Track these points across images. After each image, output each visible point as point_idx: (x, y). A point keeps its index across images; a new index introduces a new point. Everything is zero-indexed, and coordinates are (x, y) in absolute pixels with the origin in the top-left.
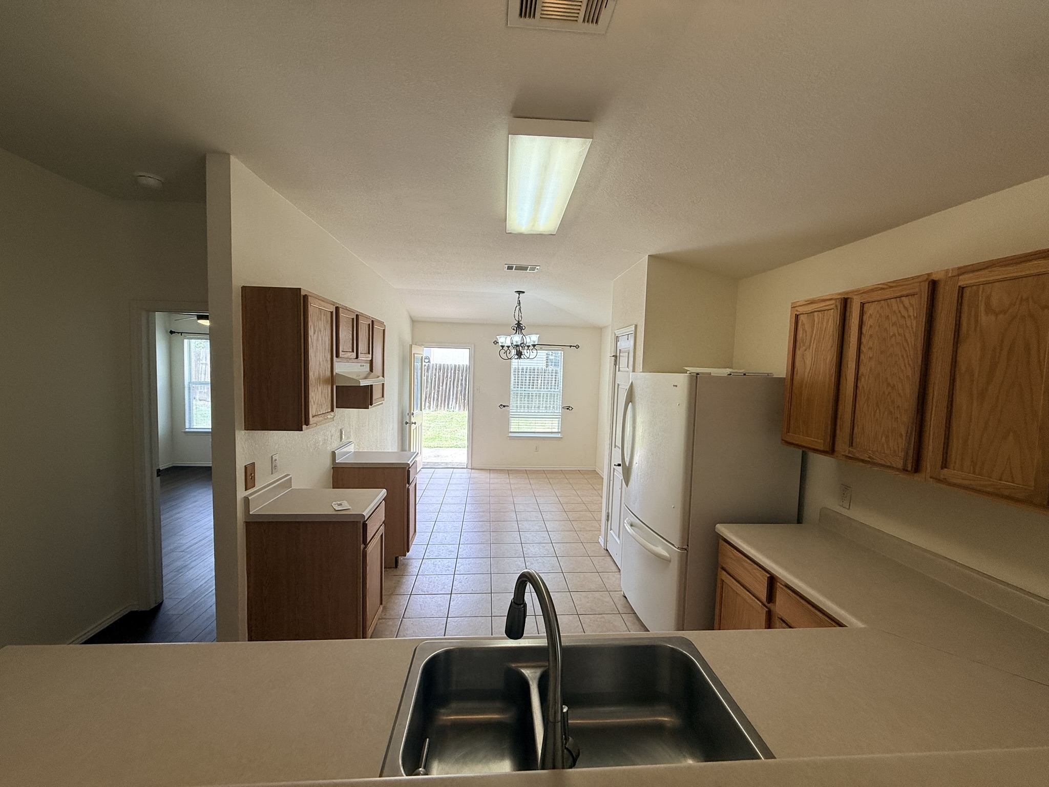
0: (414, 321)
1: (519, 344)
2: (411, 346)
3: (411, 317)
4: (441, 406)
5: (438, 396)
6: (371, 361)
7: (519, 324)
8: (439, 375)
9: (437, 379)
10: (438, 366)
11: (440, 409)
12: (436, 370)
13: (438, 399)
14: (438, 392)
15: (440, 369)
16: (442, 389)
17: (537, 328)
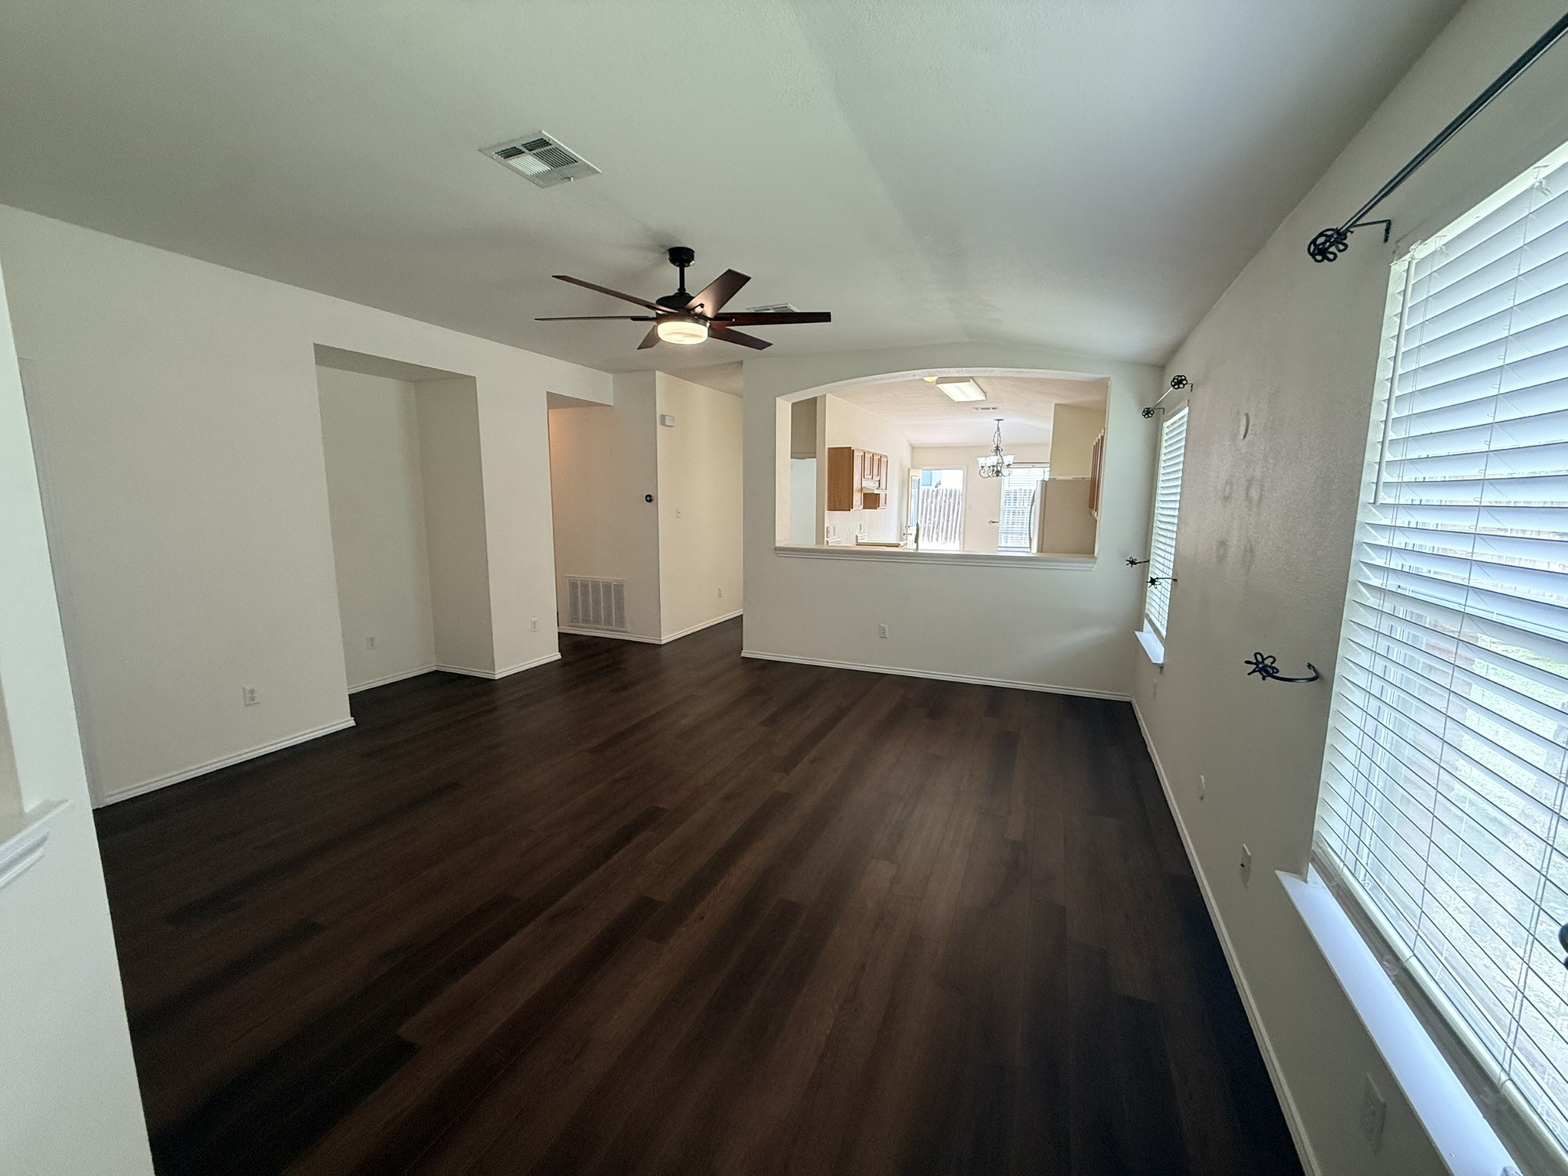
0: (913, 448)
1: (995, 464)
2: (909, 470)
3: (911, 445)
4: (951, 538)
5: (947, 527)
6: (879, 481)
7: (997, 447)
8: (950, 502)
9: (947, 506)
10: (948, 491)
11: (950, 541)
12: (946, 496)
13: (947, 531)
14: (948, 521)
15: (951, 495)
16: (953, 518)
17: (1014, 447)
